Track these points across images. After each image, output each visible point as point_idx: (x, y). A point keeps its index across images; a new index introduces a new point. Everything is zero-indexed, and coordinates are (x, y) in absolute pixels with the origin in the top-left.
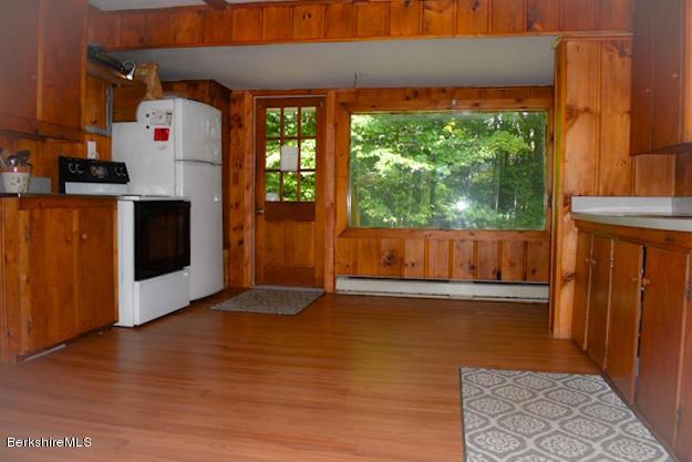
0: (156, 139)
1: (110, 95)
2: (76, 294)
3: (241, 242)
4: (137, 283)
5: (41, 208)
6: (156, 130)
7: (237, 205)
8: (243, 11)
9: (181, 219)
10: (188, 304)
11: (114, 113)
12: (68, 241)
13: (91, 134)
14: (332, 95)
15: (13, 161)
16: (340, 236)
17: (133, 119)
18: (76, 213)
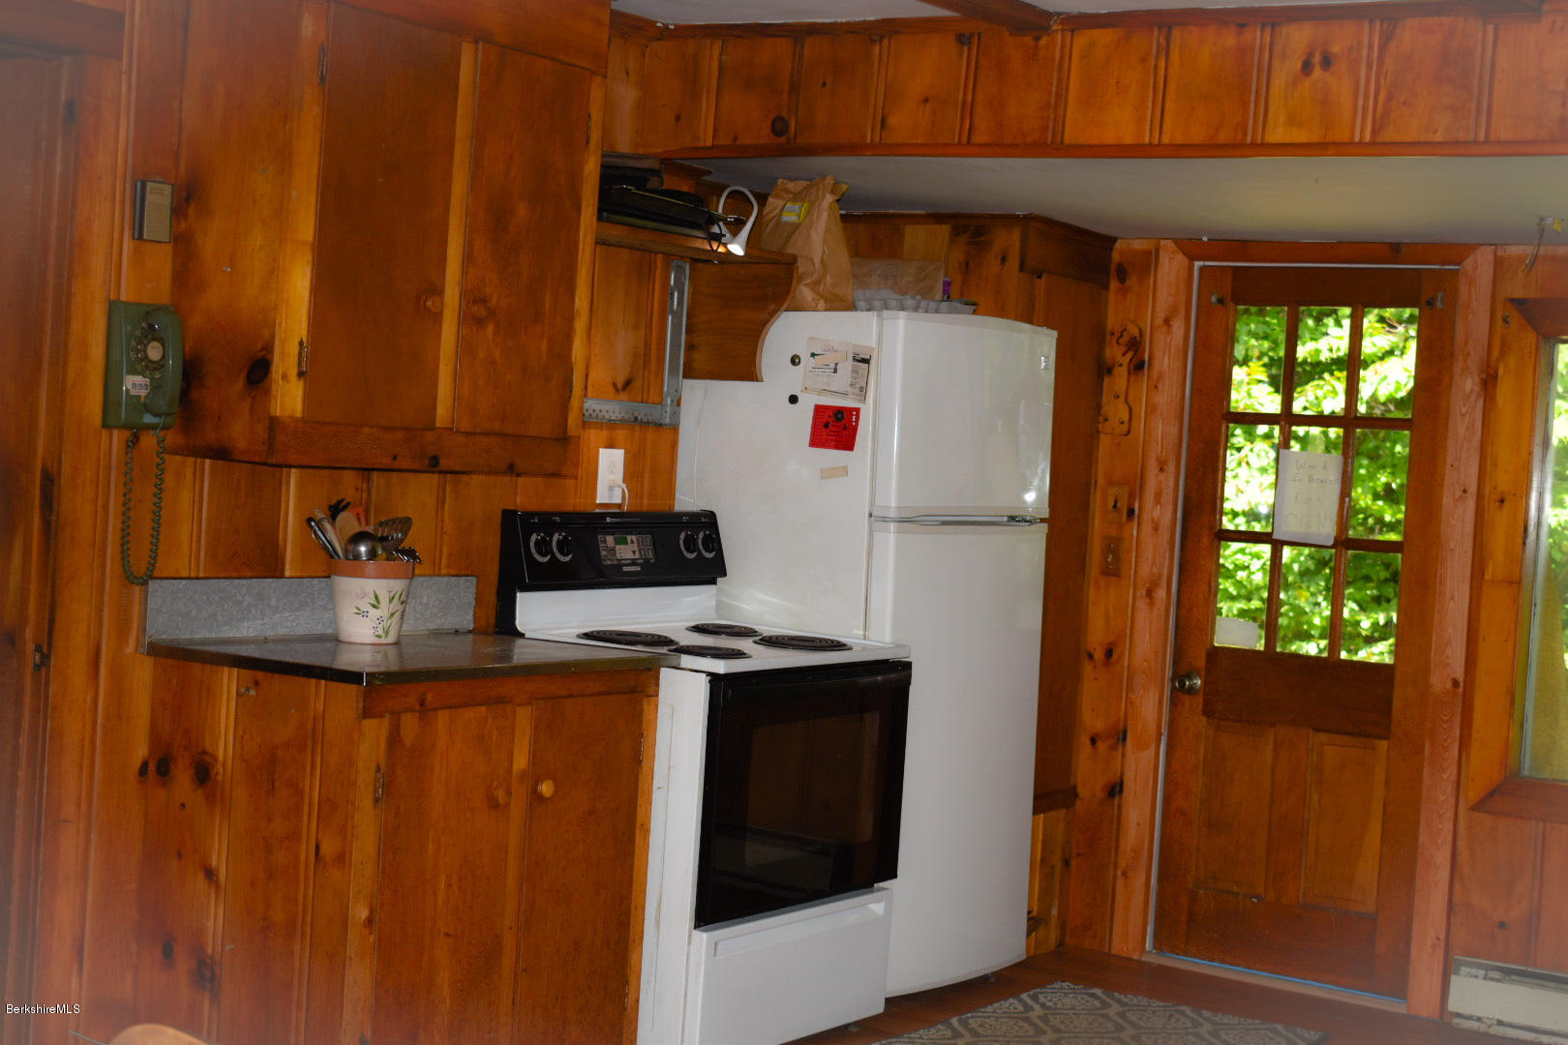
0: (816, 441)
1: (679, 290)
2: (507, 961)
3: (1115, 789)
4: (702, 937)
5: (423, 708)
6: (819, 410)
7: (1109, 653)
8: (1105, 37)
9: (871, 726)
10: (879, 1008)
11: (691, 347)
12: (493, 804)
13: (611, 425)
14: (1480, 267)
15: (363, 549)
16: (1478, 807)
17: (747, 371)
18: (524, 719)
